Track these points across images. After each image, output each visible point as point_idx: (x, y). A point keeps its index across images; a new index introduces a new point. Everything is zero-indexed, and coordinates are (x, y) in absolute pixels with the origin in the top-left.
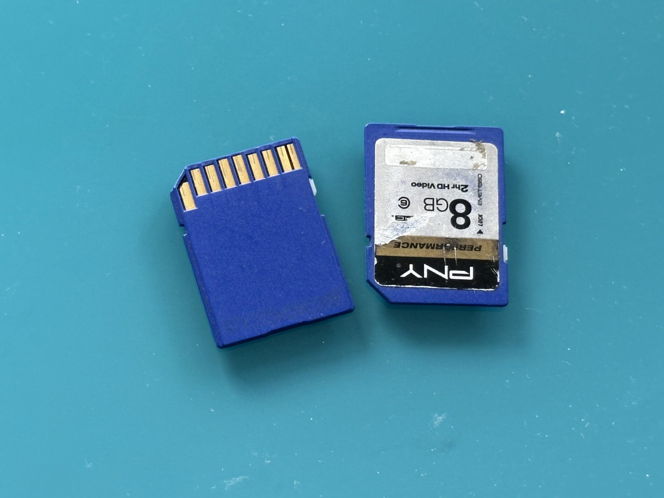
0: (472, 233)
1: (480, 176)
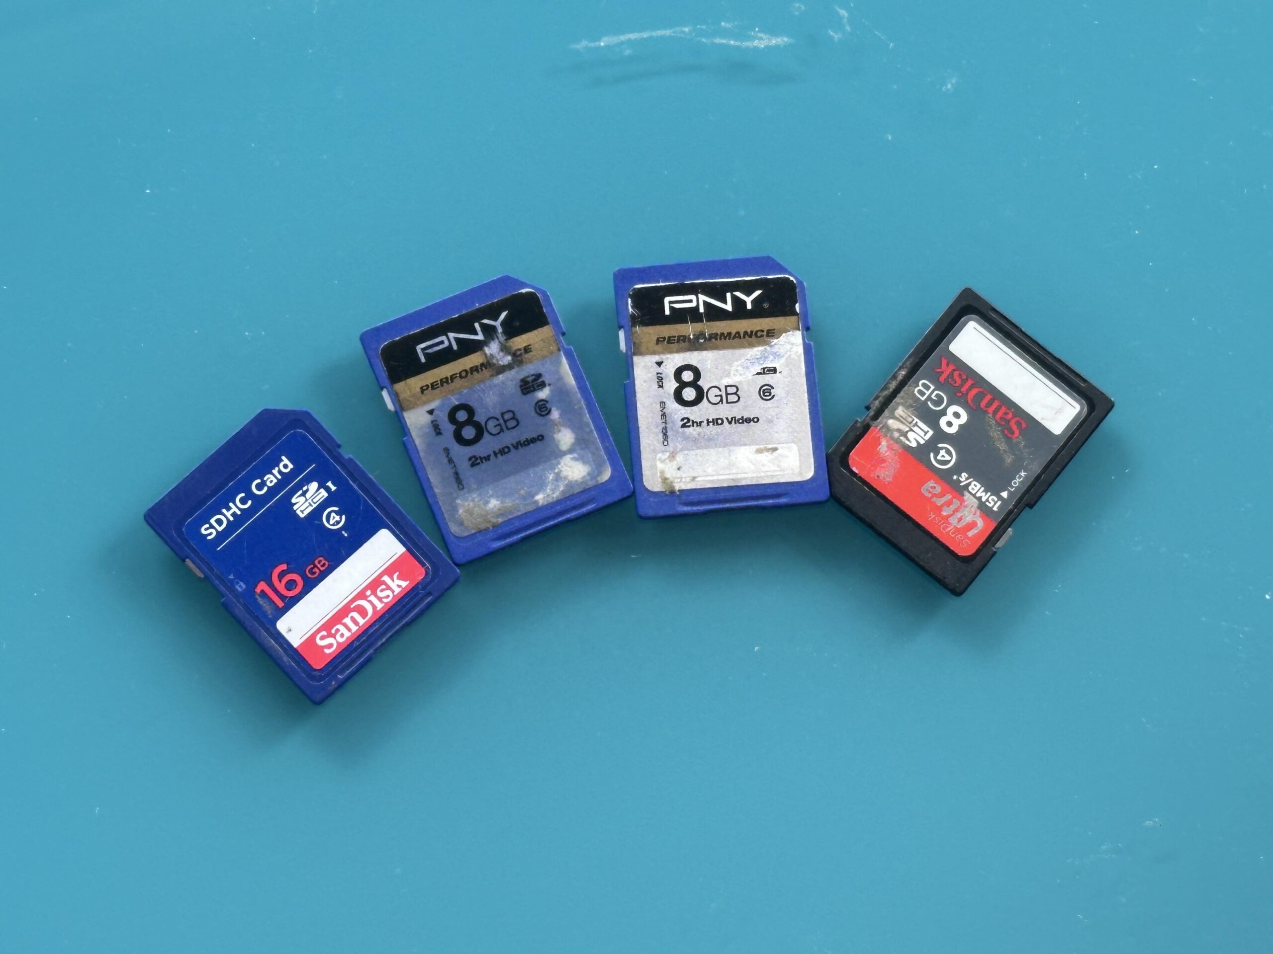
0: (669, 361)
1: (666, 443)
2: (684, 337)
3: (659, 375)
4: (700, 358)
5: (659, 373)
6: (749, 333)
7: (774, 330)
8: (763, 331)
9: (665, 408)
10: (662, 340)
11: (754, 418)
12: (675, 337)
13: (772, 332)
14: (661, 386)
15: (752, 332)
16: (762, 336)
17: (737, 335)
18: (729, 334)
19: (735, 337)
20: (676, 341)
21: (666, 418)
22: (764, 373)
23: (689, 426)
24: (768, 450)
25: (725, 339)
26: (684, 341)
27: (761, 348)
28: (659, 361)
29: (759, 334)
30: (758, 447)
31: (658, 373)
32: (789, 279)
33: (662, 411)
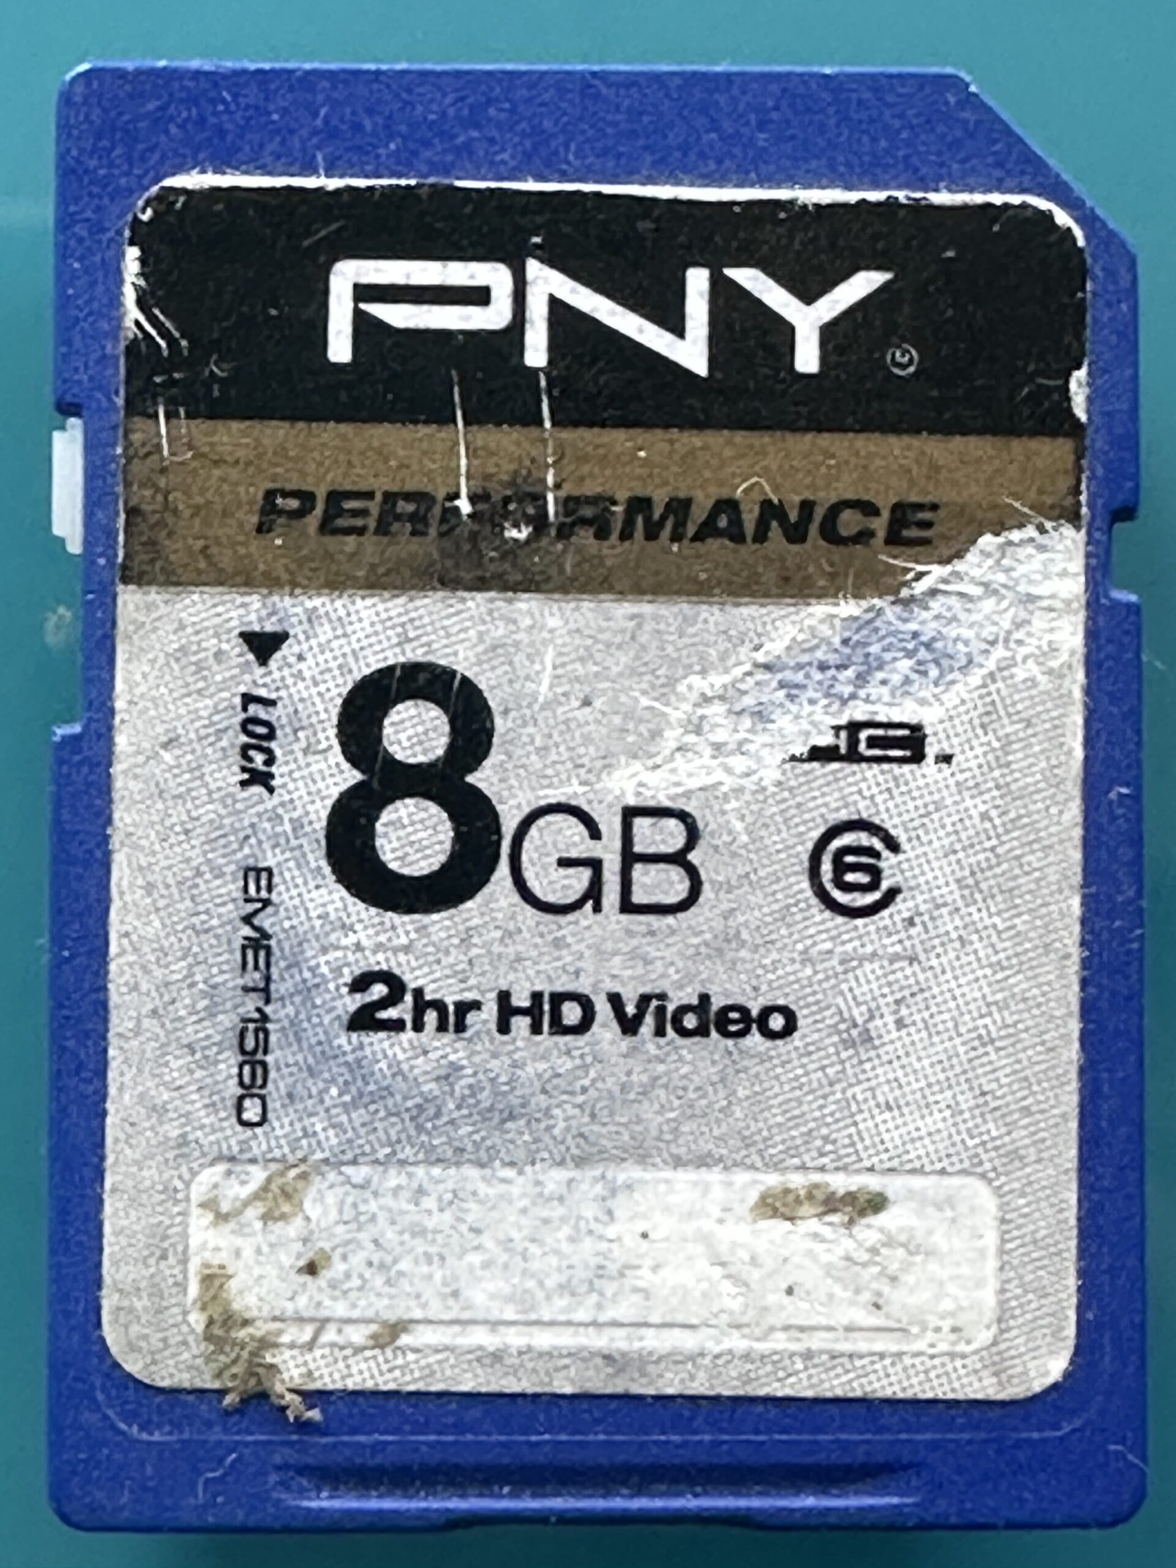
0: (325, 632)
1: (252, 1112)
2: (421, 497)
3: (254, 709)
4: (500, 631)
5: (259, 700)
6: (793, 516)
7: (934, 507)
8: (869, 509)
9: (266, 903)
10: (294, 504)
11: (767, 1011)
12: (369, 495)
13: (926, 515)
14: (260, 779)
15: (807, 506)
16: (864, 536)
17: (723, 522)
18: (680, 507)
19: (707, 531)
20: (372, 524)
21: (268, 965)
22: (853, 756)
23: (397, 1026)
24: (831, 1204)
25: (651, 534)
26: (418, 523)
27: (849, 608)
28: (269, 628)
29: (849, 522)
30: (772, 1180)
31: (248, 699)
32: (1048, 216)
33: (247, 920)
